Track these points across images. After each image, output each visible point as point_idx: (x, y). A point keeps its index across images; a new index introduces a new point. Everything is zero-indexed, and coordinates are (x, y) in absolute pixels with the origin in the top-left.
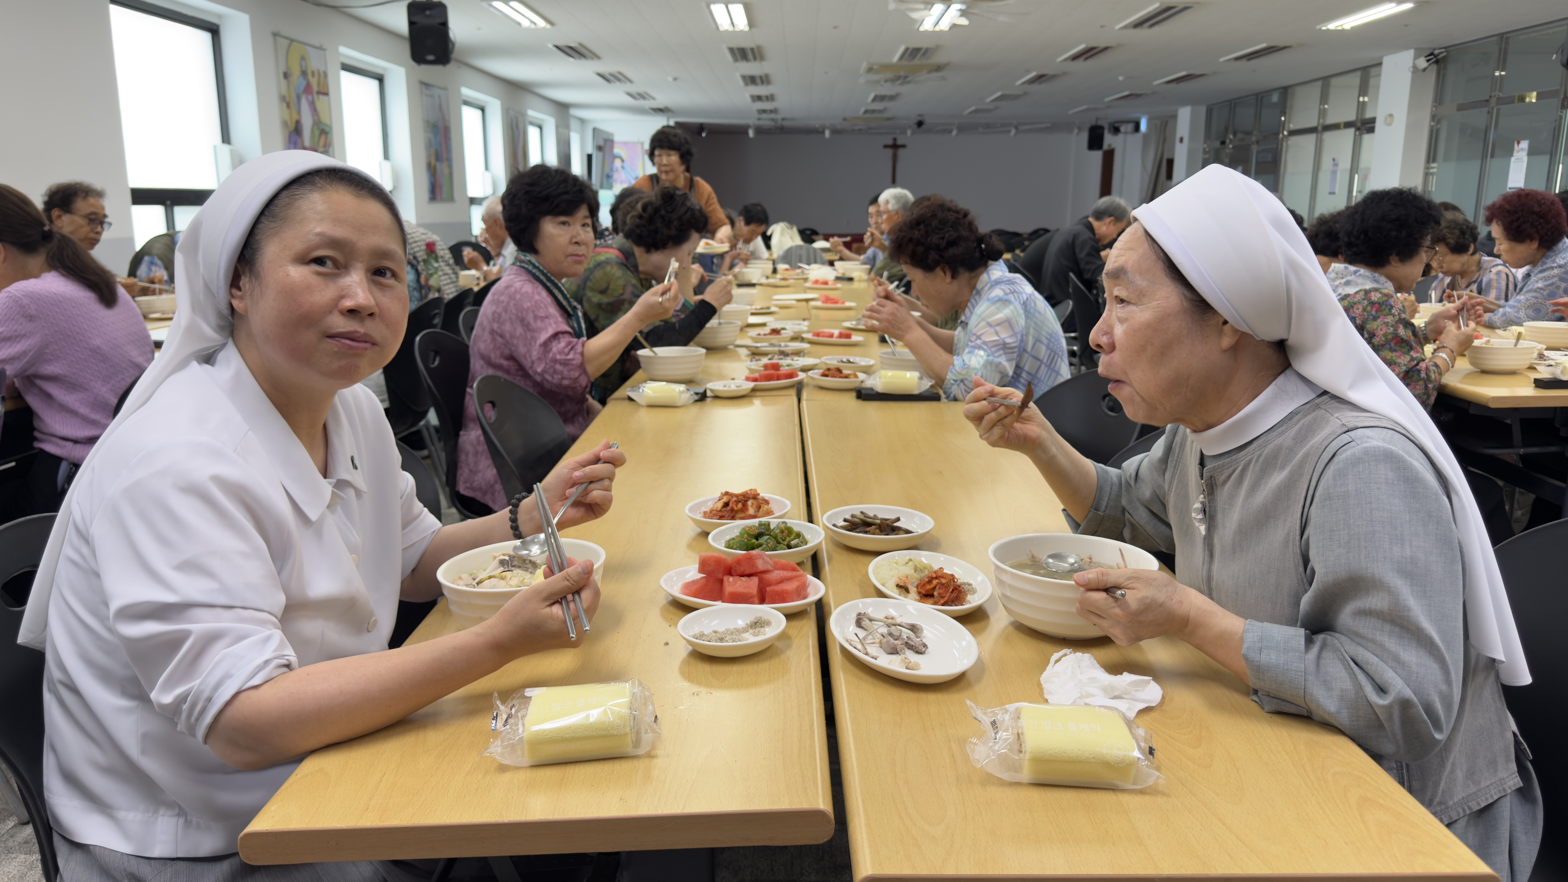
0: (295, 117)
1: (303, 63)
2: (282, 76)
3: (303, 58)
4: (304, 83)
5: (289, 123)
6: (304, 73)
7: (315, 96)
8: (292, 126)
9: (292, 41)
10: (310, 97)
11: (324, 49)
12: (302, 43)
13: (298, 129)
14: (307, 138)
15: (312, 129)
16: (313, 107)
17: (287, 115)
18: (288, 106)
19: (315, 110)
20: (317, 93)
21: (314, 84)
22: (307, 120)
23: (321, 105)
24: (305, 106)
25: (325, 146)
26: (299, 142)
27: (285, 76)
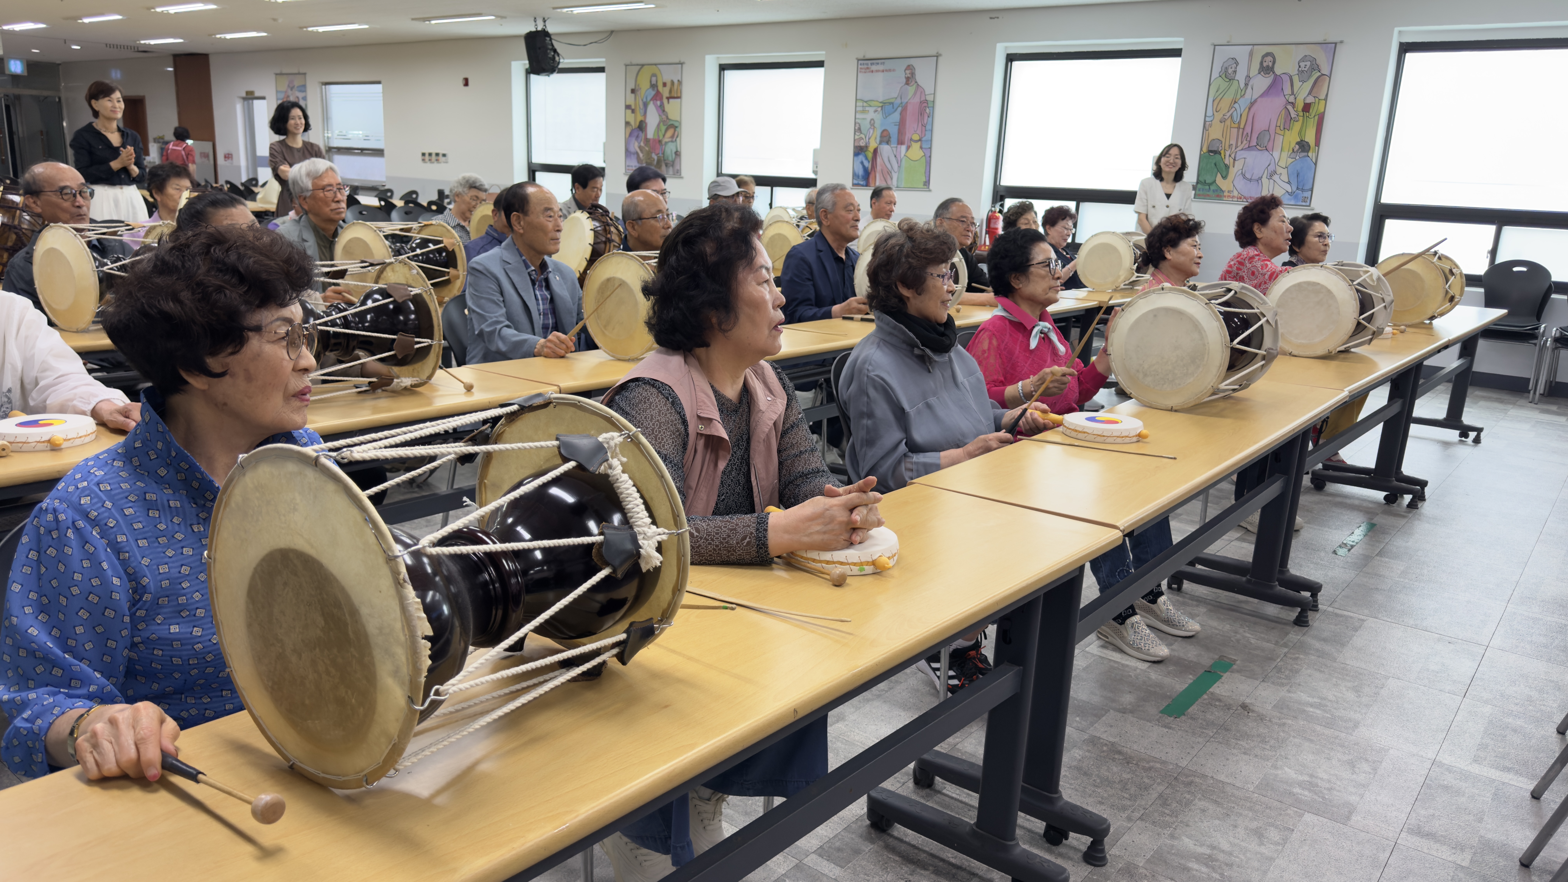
0: (640, 118)
2: (629, 91)
3: (654, 75)
4: (653, 93)
5: (632, 123)
6: (654, 86)
7: (665, 101)
8: (634, 124)
9: (643, 65)
10: (659, 103)
11: (682, 64)
12: (656, 65)
13: (642, 127)
14: (651, 133)
15: (658, 125)
16: (662, 109)
17: (631, 118)
18: (633, 111)
19: (664, 111)
20: (668, 98)
21: (665, 92)
22: (653, 119)
23: (671, 107)
24: (652, 110)
25: (672, 137)
26: (642, 135)
27: (633, 91)
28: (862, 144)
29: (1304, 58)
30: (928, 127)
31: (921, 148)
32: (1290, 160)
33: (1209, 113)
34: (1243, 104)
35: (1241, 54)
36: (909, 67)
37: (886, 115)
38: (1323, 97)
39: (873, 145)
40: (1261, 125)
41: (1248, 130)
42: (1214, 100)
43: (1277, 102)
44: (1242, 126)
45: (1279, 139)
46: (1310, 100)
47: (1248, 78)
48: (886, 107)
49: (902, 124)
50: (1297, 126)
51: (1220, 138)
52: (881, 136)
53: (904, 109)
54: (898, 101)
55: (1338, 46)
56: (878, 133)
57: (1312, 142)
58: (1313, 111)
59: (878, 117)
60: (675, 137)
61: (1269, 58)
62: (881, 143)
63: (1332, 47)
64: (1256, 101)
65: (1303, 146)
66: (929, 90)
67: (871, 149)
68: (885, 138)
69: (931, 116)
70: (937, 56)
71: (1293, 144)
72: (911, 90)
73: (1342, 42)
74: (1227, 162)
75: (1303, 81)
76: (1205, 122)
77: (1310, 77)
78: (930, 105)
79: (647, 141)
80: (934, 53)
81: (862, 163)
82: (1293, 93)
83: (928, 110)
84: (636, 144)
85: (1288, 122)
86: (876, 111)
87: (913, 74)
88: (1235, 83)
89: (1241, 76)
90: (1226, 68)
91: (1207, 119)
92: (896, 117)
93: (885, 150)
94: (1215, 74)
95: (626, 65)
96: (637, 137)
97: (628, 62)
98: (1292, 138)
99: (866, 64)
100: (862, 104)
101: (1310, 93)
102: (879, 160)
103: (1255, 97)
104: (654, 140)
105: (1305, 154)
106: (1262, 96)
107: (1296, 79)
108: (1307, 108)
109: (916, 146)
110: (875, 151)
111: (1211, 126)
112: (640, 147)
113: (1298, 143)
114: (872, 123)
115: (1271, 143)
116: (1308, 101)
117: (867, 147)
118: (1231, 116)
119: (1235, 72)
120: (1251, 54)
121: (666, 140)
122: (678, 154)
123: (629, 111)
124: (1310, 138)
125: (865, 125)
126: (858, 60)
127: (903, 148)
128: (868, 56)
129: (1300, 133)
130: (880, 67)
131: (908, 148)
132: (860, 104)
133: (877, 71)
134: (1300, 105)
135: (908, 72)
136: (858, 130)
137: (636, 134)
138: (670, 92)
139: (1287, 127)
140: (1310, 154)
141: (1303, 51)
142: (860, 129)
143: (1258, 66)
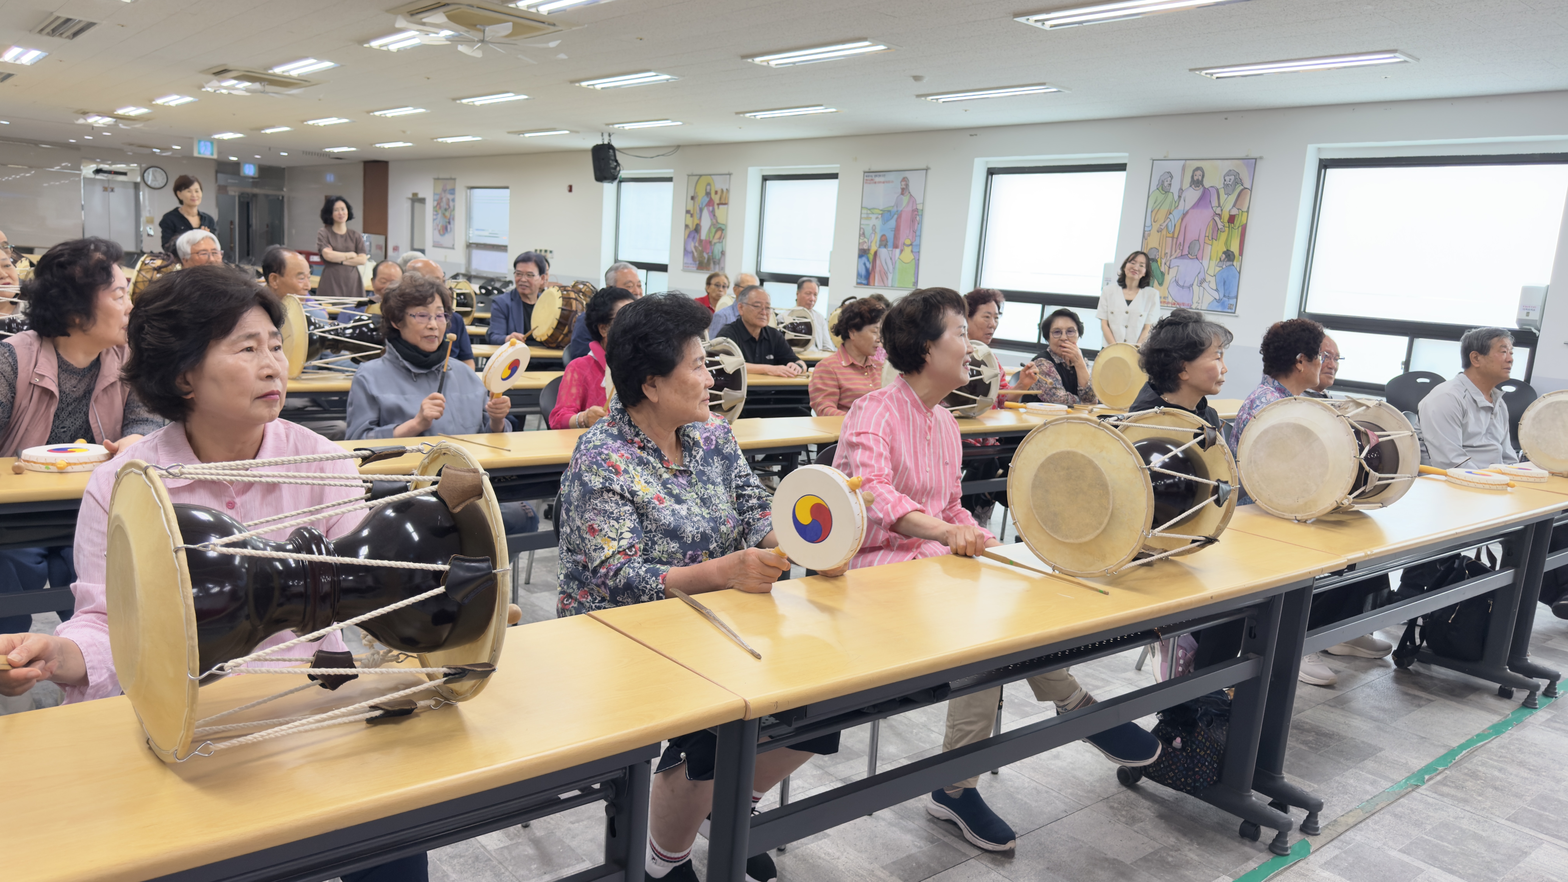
0: (696, 222)
1: (708, 188)
4: (707, 200)
5: (691, 226)
7: (716, 207)
8: (692, 227)
10: (711, 208)
11: (730, 174)
12: (710, 175)
13: (697, 229)
14: (704, 235)
15: (710, 228)
16: (713, 214)
17: (690, 221)
18: (692, 216)
19: (714, 215)
20: (718, 204)
21: (716, 199)
22: (706, 223)
23: (720, 212)
24: (706, 214)
25: (720, 238)
26: (697, 237)
27: (693, 198)
28: (865, 247)
29: (1229, 173)
30: (918, 233)
31: (912, 251)
32: (1218, 269)
33: (1148, 223)
34: (1177, 215)
35: (1175, 167)
36: (905, 179)
37: (885, 221)
38: (1245, 209)
39: (874, 248)
40: (1191, 235)
41: (1181, 239)
42: (1152, 212)
43: (1207, 214)
44: (1176, 236)
45: (1208, 249)
46: (1234, 212)
47: (1181, 190)
48: (886, 215)
49: (897, 230)
50: (1223, 236)
51: (1157, 246)
52: (881, 241)
53: (899, 217)
54: (895, 209)
55: (1258, 161)
56: (877, 238)
57: (1236, 253)
58: (1237, 222)
59: (878, 223)
60: (721, 238)
61: (1199, 173)
62: (880, 247)
63: (1252, 163)
64: (1187, 212)
65: (1229, 256)
66: (919, 200)
67: (872, 252)
68: (884, 243)
69: (920, 223)
70: (927, 169)
71: (1220, 254)
72: (905, 199)
73: (1261, 158)
74: (1163, 269)
75: (1228, 194)
76: (1144, 231)
77: (1234, 190)
78: (920, 213)
79: (701, 241)
80: (924, 166)
81: (865, 264)
82: (1219, 205)
83: (918, 218)
84: (693, 244)
85: (1216, 232)
86: (877, 218)
87: (907, 185)
88: (1170, 194)
89: (1175, 189)
90: (1163, 181)
91: (1146, 229)
92: (892, 223)
93: (884, 253)
94: (1154, 187)
95: (689, 176)
96: (694, 238)
97: (690, 173)
98: (1219, 247)
99: (870, 175)
100: (866, 211)
101: (1234, 206)
102: (878, 262)
103: (1187, 208)
104: (706, 241)
105: (1230, 263)
106: (1193, 207)
107: (1222, 192)
108: (1232, 219)
109: (908, 250)
110: (876, 253)
111: (1149, 235)
112: (695, 247)
113: (1224, 253)
114: (874, 228)
115: (1201, 251)
116: (1233, 213)
117: (869, 250)
118: (1167, 225)
119: (1170, 185)
120: (1184, 168)
121: (715, 241)
122: (723, 253)
123: (689, 215)
124: (1235, 248)
125: (868, 231)
126: (865, 172)
127: (898, 251)
128: (874, 168)
129: (1226, 243)
130: (882, 179)
131: (902, 251)
132: (864, 211)
133: (880, 182)
134: (1226, 217)
135: (903, 183)
136: (862, 234)
137: (692, 235)
138: (720, 199)
139: (1214, 238)
140: (1235, 263)
141: (1227, 166)
142: (864, 234)
143: (1189, 180)
